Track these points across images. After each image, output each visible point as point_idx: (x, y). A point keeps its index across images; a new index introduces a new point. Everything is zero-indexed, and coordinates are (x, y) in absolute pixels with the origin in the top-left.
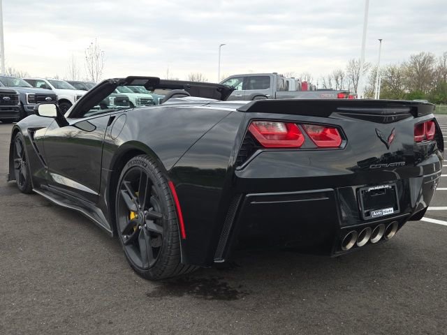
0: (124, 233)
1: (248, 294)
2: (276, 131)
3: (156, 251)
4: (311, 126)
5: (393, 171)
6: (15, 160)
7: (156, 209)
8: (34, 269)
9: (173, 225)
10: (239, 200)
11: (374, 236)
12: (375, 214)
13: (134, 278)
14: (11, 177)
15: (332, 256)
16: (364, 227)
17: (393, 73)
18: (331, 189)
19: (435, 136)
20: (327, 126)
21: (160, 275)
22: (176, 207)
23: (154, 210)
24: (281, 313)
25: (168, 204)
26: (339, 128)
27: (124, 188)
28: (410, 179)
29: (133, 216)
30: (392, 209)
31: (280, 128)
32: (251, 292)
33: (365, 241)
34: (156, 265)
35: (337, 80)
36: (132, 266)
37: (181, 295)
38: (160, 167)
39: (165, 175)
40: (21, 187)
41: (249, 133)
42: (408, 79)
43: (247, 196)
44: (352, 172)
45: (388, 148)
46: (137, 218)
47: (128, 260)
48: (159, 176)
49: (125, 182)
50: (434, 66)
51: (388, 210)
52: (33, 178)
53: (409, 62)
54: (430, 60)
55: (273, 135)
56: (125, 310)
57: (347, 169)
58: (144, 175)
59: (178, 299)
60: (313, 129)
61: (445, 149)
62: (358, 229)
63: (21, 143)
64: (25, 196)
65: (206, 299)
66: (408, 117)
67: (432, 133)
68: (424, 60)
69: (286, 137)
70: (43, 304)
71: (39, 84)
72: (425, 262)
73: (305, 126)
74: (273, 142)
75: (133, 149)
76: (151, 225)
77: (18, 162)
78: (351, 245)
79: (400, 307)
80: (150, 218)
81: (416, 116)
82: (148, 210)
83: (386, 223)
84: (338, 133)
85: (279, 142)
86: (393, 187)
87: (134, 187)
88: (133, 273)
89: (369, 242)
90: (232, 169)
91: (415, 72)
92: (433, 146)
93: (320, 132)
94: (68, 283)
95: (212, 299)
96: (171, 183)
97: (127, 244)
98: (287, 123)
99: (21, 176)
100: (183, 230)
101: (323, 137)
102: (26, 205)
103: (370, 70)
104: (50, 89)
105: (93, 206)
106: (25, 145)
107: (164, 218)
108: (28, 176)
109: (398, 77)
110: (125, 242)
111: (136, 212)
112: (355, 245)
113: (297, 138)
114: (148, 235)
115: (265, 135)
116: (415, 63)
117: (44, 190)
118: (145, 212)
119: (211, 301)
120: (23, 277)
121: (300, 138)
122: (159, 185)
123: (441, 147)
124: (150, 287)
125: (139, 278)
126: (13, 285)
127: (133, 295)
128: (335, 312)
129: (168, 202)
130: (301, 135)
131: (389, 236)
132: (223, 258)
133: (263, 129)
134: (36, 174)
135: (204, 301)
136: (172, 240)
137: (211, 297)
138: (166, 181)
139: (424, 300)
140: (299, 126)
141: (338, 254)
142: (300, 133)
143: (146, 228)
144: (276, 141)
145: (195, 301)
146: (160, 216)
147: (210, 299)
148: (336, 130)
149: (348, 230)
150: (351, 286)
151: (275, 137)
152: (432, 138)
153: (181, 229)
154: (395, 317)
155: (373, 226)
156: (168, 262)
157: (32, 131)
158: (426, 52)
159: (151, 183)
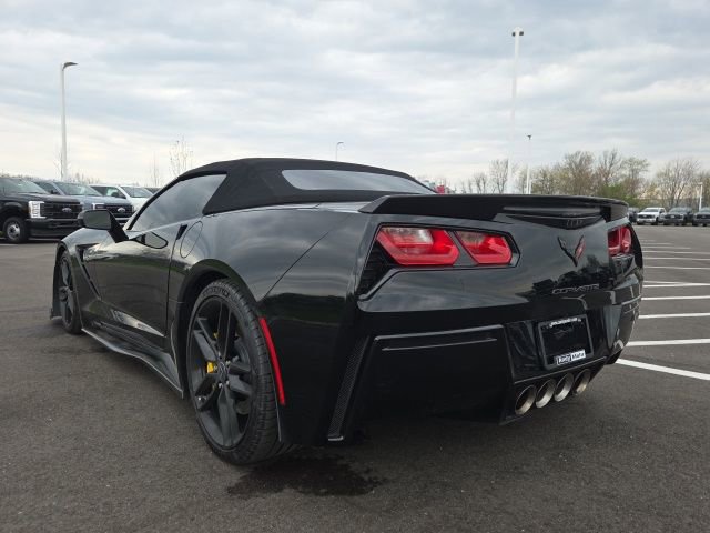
0: (198, 394)
1: (380, 484)
2: (416, 241)
3: (242, 420)
4: (467, 234)
5: (579, 298)
6: (61, 289)
7: (243, 358)
8: (63, 450)
9: (266, 383)
10: (365, 345)
11: (558, 391)
12: (561, 360)
13: (211, 462)
14: (56, 311)
15: (502, 424)
16: (546, 379)
17: (545, 176)
18: (500, 326)
19: (631, 247)
20: (489, 234)
21: (249, 458)
22: (270, 357)
23: (240, 360)
24: (430, 516)
25: (259, 351)
26: (508, 236)
27: (198, 327)
28: (605, 308)
29: (210, 368)
30: (583, 352)
31: (423, 237)
32: (385, 481)
33: (546, 399)
34: (243, 444)
35: (478, 185)
36: (208, 443)
37: (280, 490)
38: (248, 296)
39: (253, 308)
40: (67, 325)
41: (377, 245)
42: (564, 183)
43: (377, 338)
44: (525, 300)
45: (576, 264)
46: (216, 371)
47: (204, 433)
48: (246, 309)
49: (199, 319)
50: (594, 168)
51: (577, 353)
52: (83, 313)
53: (563, 162)
54: (588, 159)
55: (413, 246)
56: (193, 519)
57: (518, 295)
58: (226, 309)
59: (274, 496)
60: (469, 237)
61: (644, 267)
62: (538, 383)
63: (68, 266)
64: (72, 337)
65: (317, 494)
66: (599, 220)
67: (627, 243)
68: (581, 161)
69: (431, 250)
70: (66, 512)
71: (110, 192)
72: (626, 424)
73: (459, 233)
74: (413, 257)
75: (210, 272)
76: (235, 382)
77: (64, 292)
78: (527, 406)
79: (603, 499)
80: (233, 372)
81: (608, 219)
82: (231, 360)
83: (575, 373)
84: (506, 243)
85: (421, 257)
86: (583, 320)
87: (212, 327)
88: (210, 454)
89: (552, 400)
90: (353, 299)
91: (571, 175)
92: (629, 262)
93: (480, 242)
94: (110, 474)
95: (326, 494)
96: (263, 320)
97: (203, 409)
98: (432, 230)
99: (68, 310)
100: (281, 392)
101: (485, 249)
102: (70, 351)
103: (518, 173)
104: (125, 198)
105: (158, 351)
106: (72, 269)
107: (254, 372)
108: (76, 311)
109: (552, 180)
110: (199, 406)
111: (214, 363)
112: (534, 406)
113: (447, 251)
114: (231, 397)
115: (401, 247)
116: (570, 164)
117: (96, 330)
118: (228, 363)
119: (324, 499)
120: (44, 465)
121: (452, 253)
122: (247, 324)
123: (640, 263)
124: (234, 477)
125: (218, 461)
126: (25, 479)
127: (207, 491)
128: (510, 510)
129: (259, 349)
130: (453, 247)
131: (578, 390)
132: (342, 433)
133: (398, 239)
134: (87, 308)
135: (314, 498)
136: (265, 406)
137: (323, 490)
138: (256, 318)
139: (635, 486)
140: (452, 234)
141: (509, 419)
142: (452, 243)
143: (228, 386)
144: (416, 255)
145: (301, 498)
146: (248, 370)
147: (322, 495)
148: (503, 239)
149: (525, 385)
150: (528, 465)
151: (416, 251)
152: (627, 250)
153: (277, 390)
154: (600, 517)
155: (557, 378)
156: (259, 440)
157: (82, 249)
158: (583, 150)
159: (235, 321)
